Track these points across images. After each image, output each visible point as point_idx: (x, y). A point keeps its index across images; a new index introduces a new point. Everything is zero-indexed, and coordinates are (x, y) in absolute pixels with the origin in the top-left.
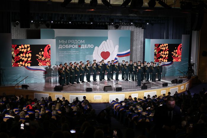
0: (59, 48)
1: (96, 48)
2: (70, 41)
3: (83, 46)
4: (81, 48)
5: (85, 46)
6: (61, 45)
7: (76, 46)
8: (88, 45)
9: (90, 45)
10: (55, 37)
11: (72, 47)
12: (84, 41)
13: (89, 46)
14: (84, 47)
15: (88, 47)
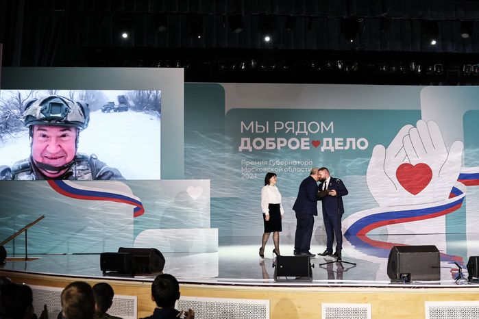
0: (240, 150)
1: (379, 149)
2: (279, 125)
3: (328, 142)
4: (323, 149)
5: (337, 144)
6: (248, 140)
7: (303, 144)
8: (348, 140)
9: (353, 140)
10: (227, 110)
11: (290, 146)
12: (332, 124)
13: (351, 142)
14: (334, 145)
15: (347, 148)
